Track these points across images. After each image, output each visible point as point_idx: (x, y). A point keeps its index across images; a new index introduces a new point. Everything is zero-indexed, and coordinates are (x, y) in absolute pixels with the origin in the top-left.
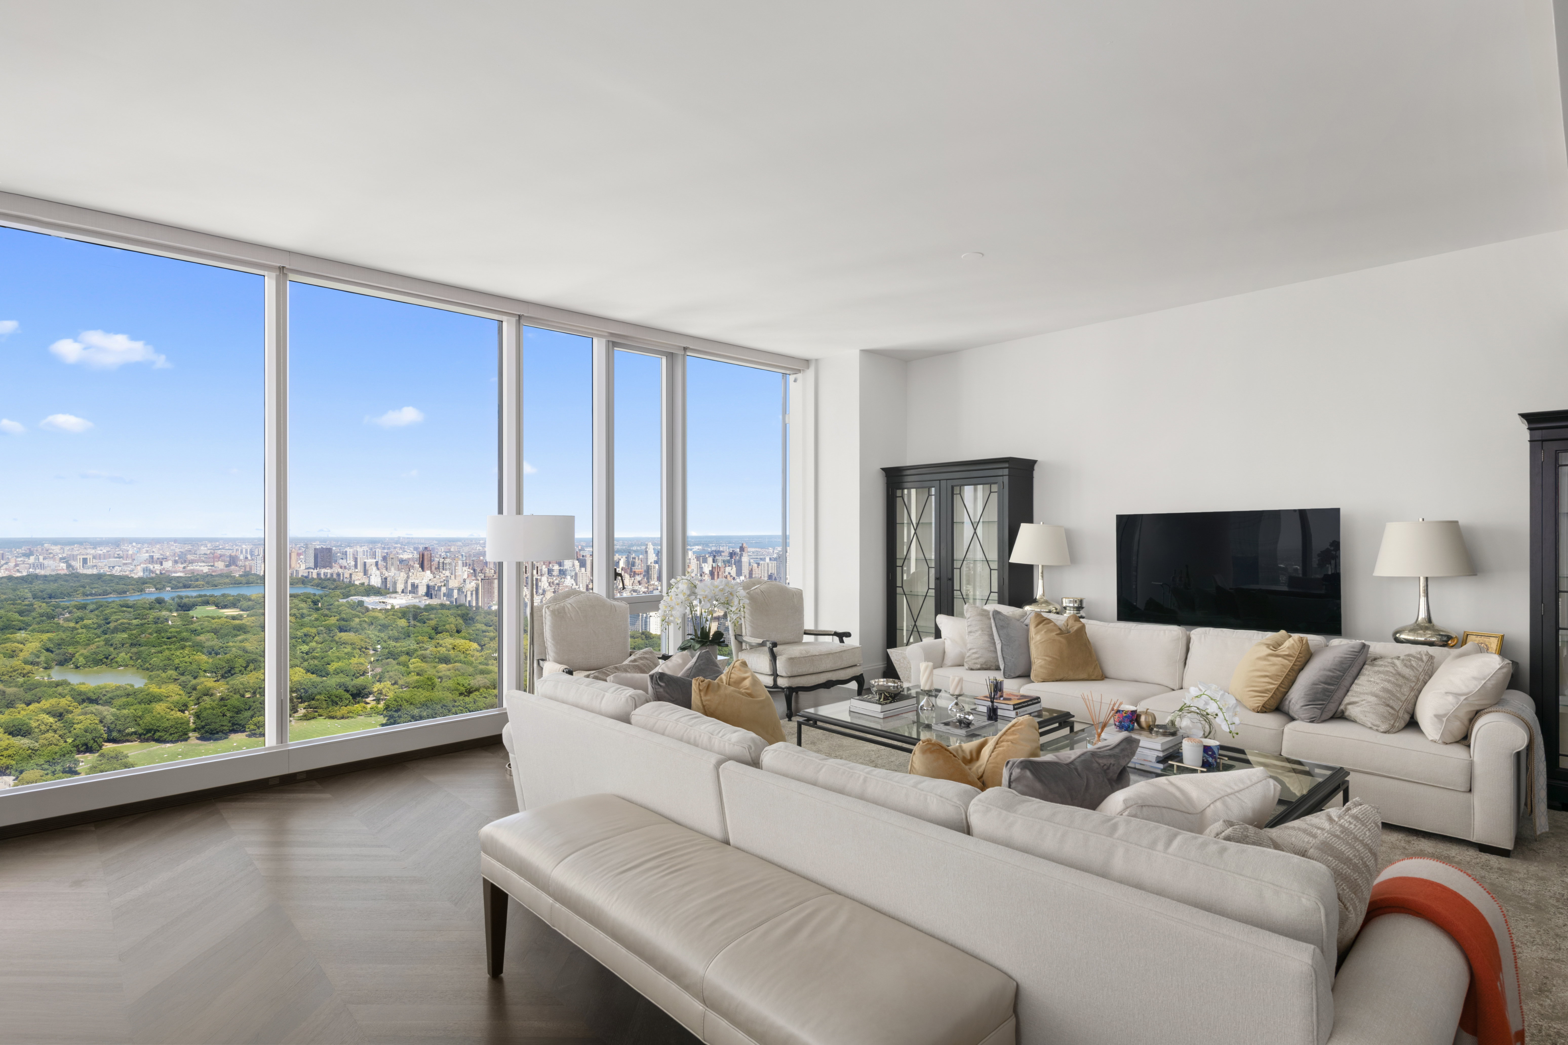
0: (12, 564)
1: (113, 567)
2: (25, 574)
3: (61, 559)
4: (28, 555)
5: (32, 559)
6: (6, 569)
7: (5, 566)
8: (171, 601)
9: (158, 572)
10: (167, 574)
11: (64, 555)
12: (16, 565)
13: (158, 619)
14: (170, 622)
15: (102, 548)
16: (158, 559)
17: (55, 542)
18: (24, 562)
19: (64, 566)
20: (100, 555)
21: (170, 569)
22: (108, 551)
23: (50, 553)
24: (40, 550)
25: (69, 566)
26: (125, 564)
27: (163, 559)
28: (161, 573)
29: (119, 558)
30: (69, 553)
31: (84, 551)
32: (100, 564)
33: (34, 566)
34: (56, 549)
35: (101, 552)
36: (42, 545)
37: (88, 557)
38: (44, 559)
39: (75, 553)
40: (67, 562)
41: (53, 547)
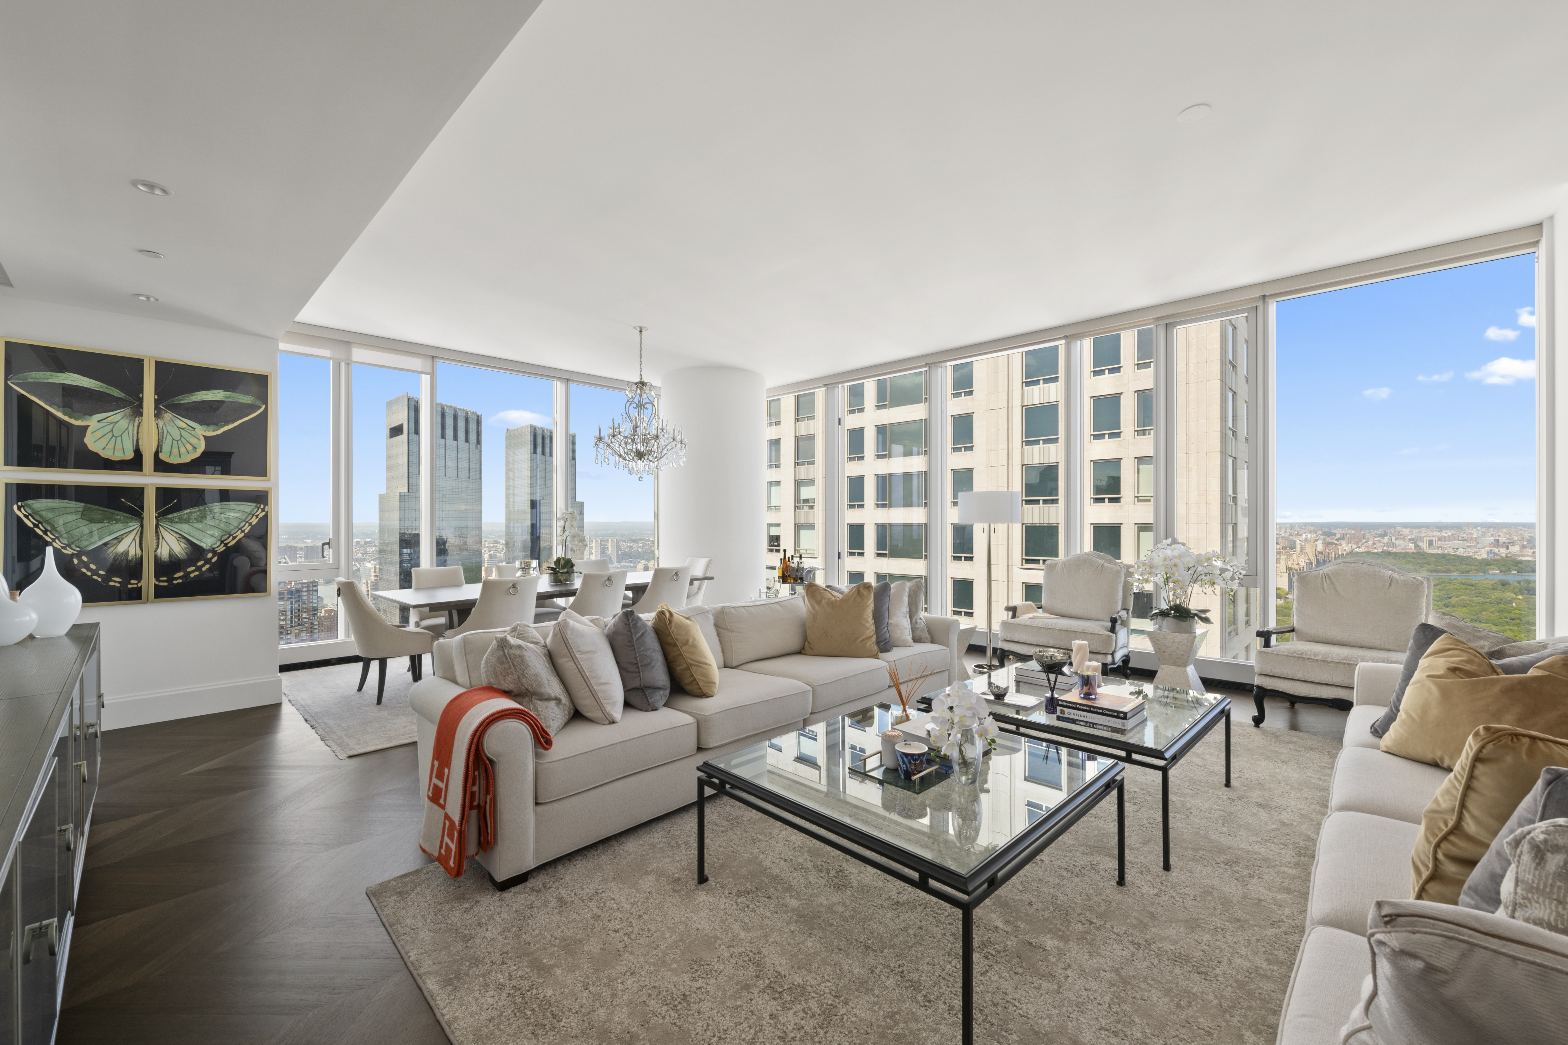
0: (1370, 543)
1: (1457, 549)
2: (1380, 550)
3: (1410, 540)
4: (1382, 536)
5: (1386, 539)
6: (1366, 547)
7: (1365, 544)
8: (1516, 584)
9: (1503, 555)
10: (1514, 557)
11: (1413, 537)
12: (1374, 544)
13: (1501, 600)
14: (1514, 604)
15: (1448, 531)
16: (1504, 543)
17: (1406, 525)
18: (1380, 541)
19: (1412, 546)
20: (1445, 537)
21: (1518, 553)
22: (1453, 534)
23: (1402, 535)
24: (1393, 532)
25: (1416, 546)
26: (1468, 547)
27: (1509, 543)
28: (1507, 556)
29: (1463, 540)
30: (1417, 535)
31: (1430, 534)
32: (1445, 546)
33: (1387, 545)
34: (1406, 531)
35: (1446, 535)
36: (1395, 528)
37: (1434, 539)
38: (1396, 539)
39: (1422, 535)
40: (1415, 543)
41: (1404, 530)
